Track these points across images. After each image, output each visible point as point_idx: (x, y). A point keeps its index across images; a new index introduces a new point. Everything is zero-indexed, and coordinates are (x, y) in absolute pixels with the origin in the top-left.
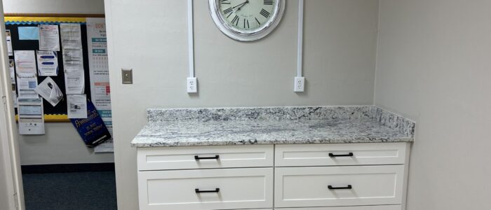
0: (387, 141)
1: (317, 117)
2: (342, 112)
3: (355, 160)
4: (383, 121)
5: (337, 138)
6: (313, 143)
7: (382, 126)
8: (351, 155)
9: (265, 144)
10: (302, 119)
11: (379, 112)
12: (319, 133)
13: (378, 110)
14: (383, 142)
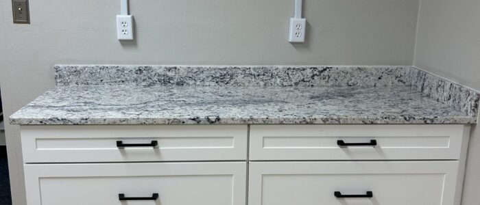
0: (432, 122)
1: (323, 82)
2: (363, 75)
3: (381, 152)
4: (426, 91)
5: (352, 115)
6: (311, 123)
7: (425, 99)
8: (373, 143)
9: (233, 124)
10: (299, 86)
11: (421, 76)
12: (324, 108)
13: (419, 73)
14: (426, 123)
